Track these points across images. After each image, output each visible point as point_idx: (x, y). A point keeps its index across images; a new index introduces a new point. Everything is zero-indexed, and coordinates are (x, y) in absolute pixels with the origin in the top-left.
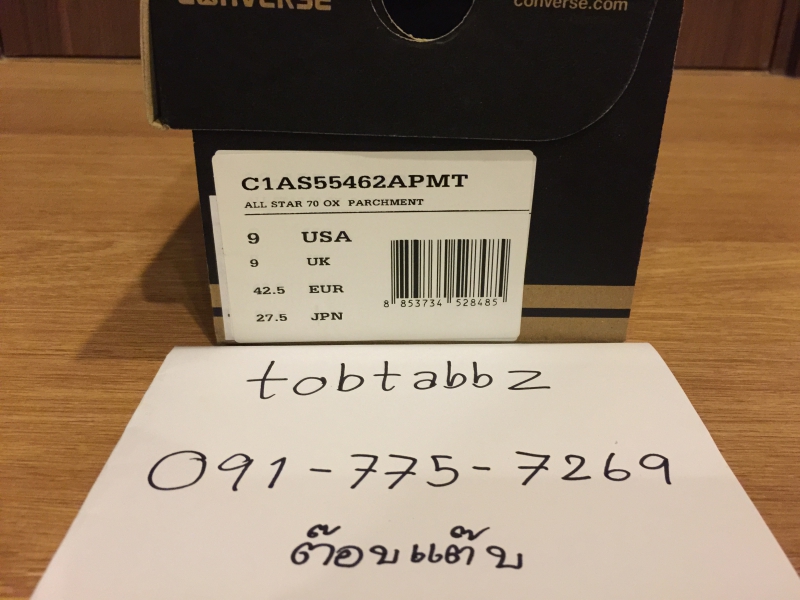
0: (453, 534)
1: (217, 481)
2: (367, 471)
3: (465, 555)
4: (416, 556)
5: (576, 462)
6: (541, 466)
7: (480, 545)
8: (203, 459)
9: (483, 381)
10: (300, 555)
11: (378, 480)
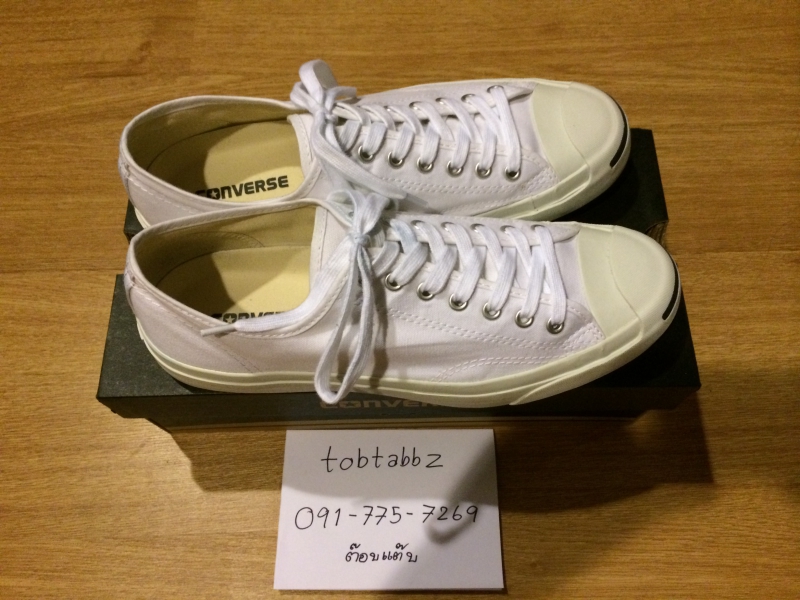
0: (397, 547)
1: (318, 522)
2: (370, 515)
3: (399, 557)
4: (384, 557)
5: (444, 510)
6: (431, 513)
7: (404, 552)
8: (311, 512)
9: (417, 461)
10: (348, 558)
11: (373, 520)
